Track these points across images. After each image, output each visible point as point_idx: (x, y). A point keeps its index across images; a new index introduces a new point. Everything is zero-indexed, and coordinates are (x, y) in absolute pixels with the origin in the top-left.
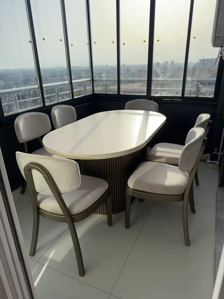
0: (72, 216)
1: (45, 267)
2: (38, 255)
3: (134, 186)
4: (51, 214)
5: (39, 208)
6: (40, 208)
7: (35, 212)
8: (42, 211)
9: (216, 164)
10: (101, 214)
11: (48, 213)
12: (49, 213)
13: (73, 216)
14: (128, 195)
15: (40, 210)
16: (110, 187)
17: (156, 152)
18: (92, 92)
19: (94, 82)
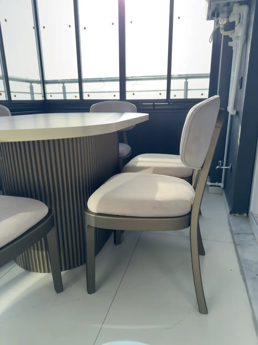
3: (98, 206)
9: (220, 187)
14: (89, 226)
16: (52, 213)
17: (137, 162)
18: (43, 96)
19: (45, 85)
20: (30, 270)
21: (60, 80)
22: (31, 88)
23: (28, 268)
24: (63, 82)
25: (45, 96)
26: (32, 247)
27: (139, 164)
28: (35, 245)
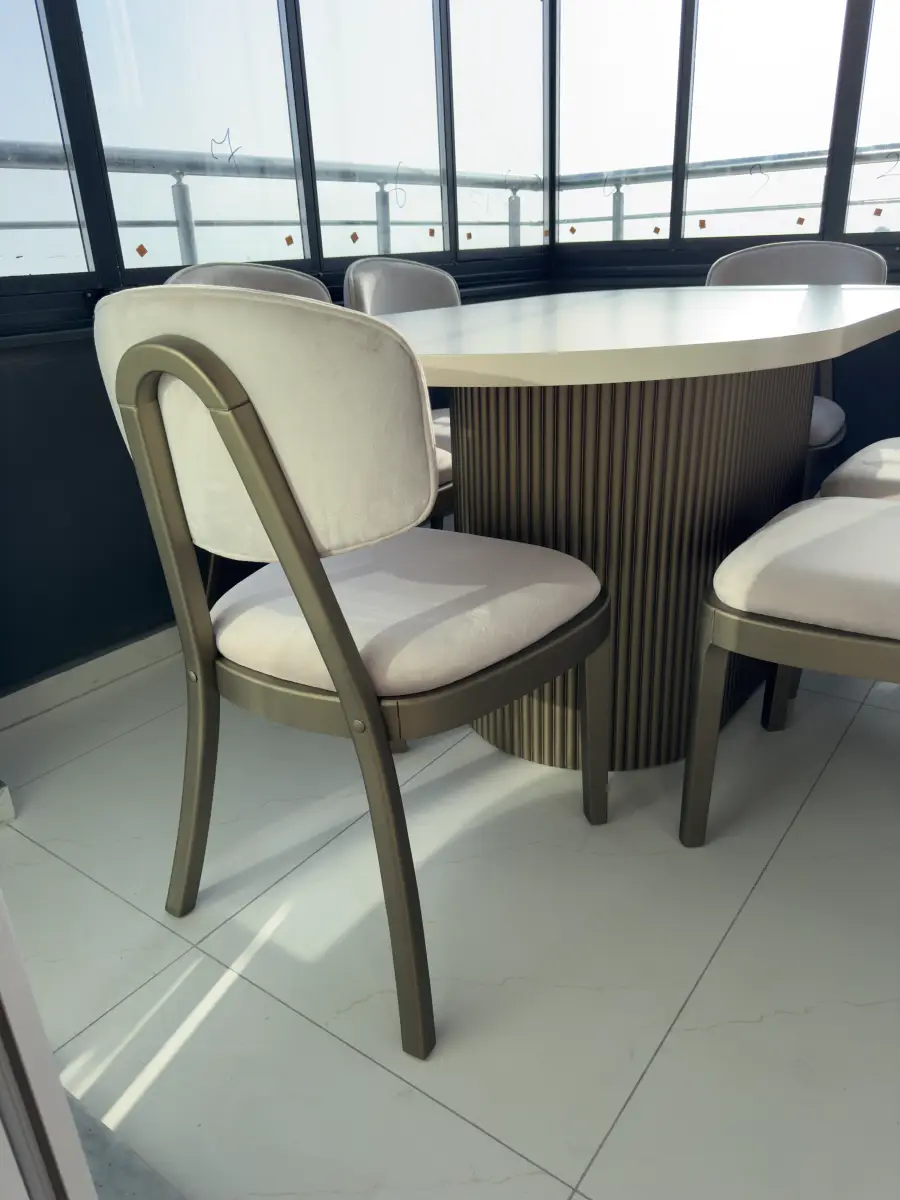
0: (380, 699)
1: (229, 978)
2: (207, 913)
3: (752, 593)
4: (271, 686)
5: (213, 658)
6: (219, 656)
7: (196, 673)
8: (229, 670)
10: (551, 764)
11: (259, 679)
12: (265, 681)
13: (387, 703)
15: (219, 664)
16: (608, 600)
17: (879, 464)
18: (545, 234)
19: (557, 192)
20: (512, 753)
21: (608, 173)
22: (514, 206)
23: (508, 745)
24: (617, 180)
25: (552, 232)
26: (536, 692)
27: (886, 473)
28: (547, 686)
